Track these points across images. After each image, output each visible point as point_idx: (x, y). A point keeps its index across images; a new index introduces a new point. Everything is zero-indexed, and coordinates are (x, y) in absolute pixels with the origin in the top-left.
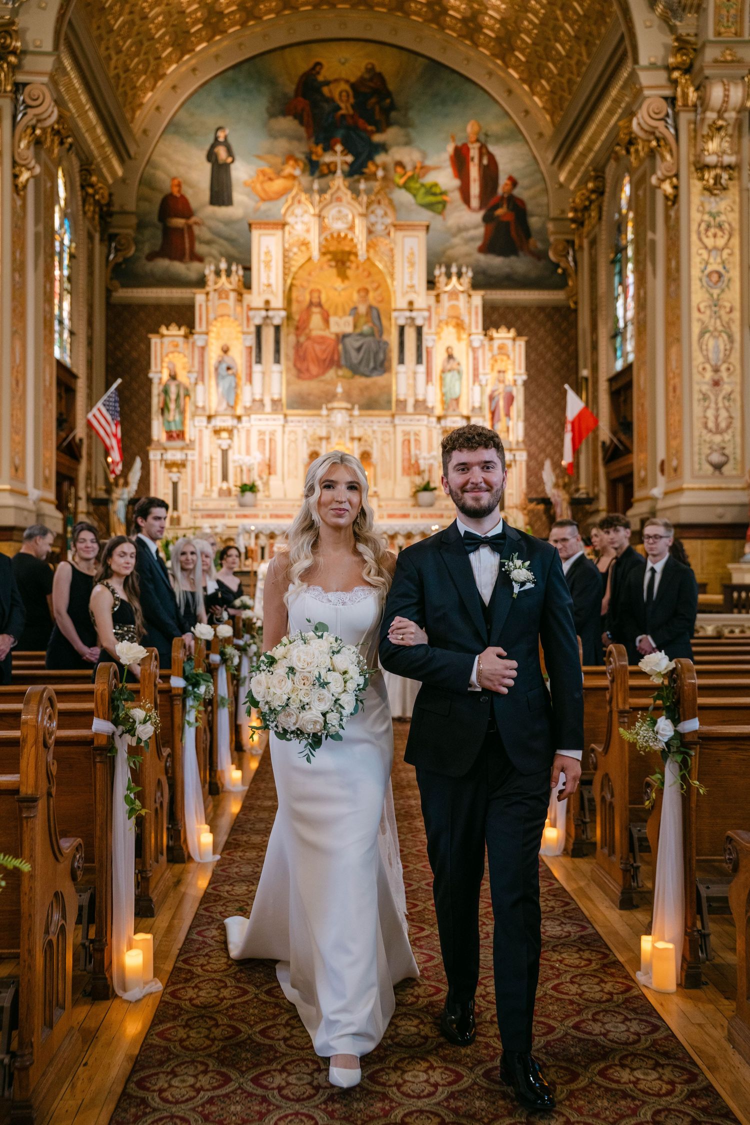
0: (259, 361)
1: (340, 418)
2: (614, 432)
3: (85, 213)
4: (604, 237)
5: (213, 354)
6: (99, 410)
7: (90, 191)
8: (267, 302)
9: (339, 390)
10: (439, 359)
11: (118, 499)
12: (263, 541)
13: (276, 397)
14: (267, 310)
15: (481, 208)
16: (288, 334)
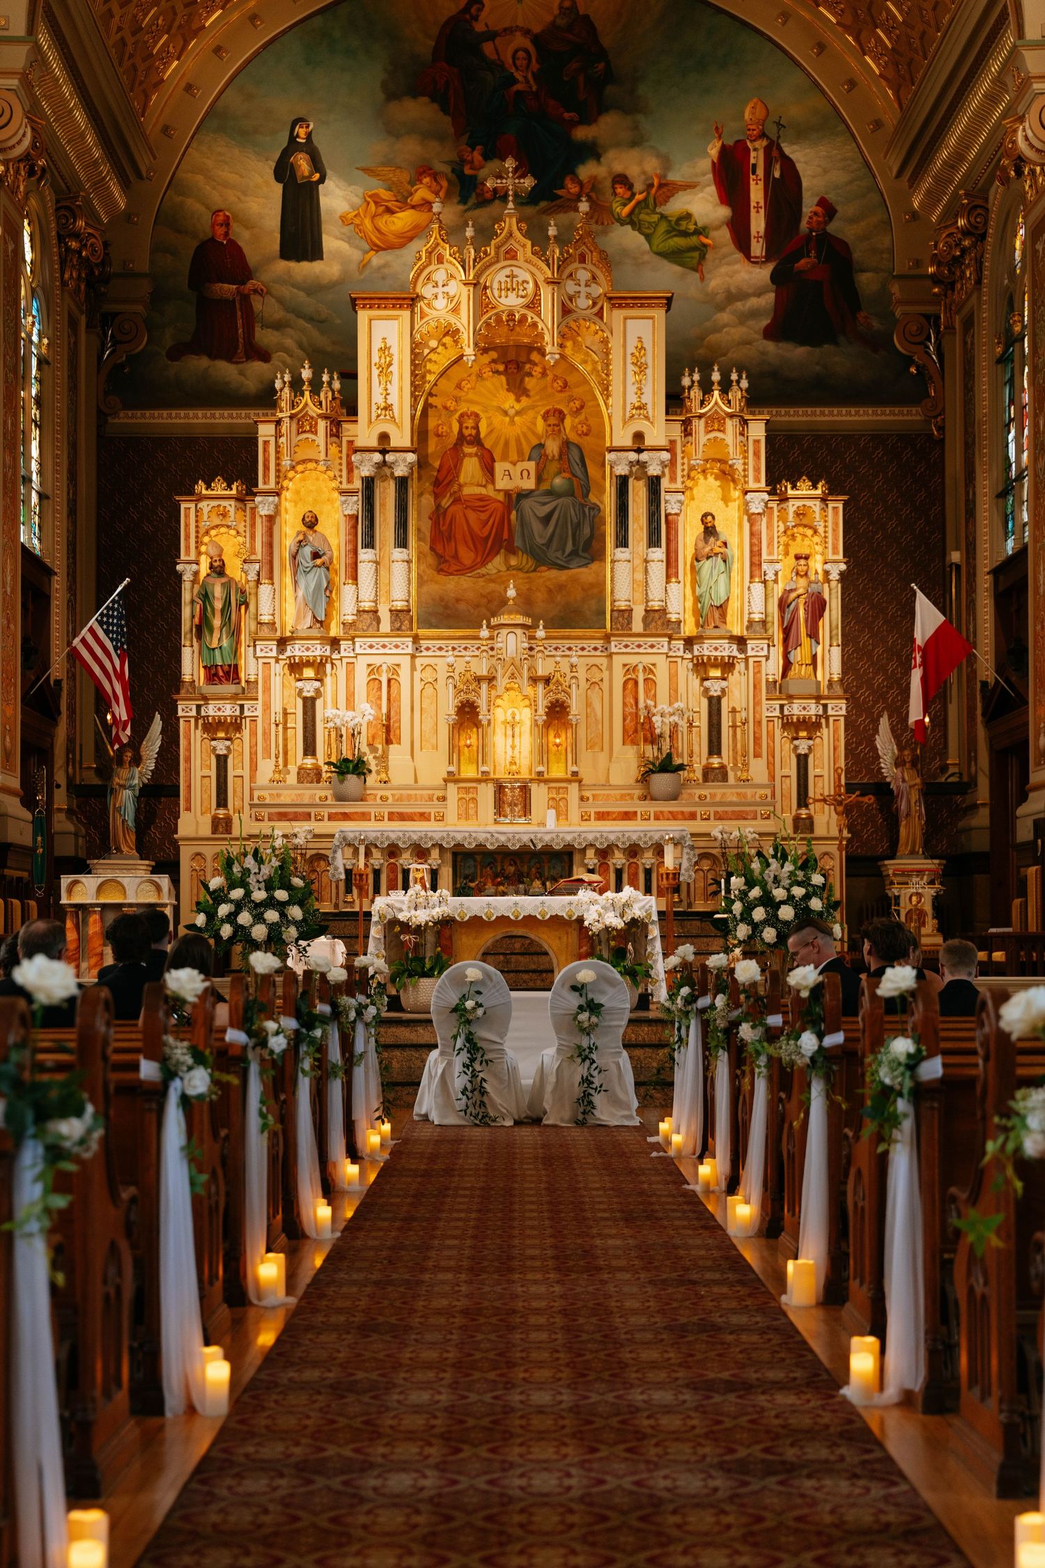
0: (370, 544)
1: (512, 643)
2: (999, 669)
3: (64, 284)
4: (986, 315)
5: (289, 529)
6: (91, 630)
7: (74, 245)
8: (384, 437)
9: (511, 593)
10: (689, 535)
11: (124, 787)
12: (377, 860)
13: (400, 605)
14: (384, 452)
15: (768, 258)
16: (420, 495)
